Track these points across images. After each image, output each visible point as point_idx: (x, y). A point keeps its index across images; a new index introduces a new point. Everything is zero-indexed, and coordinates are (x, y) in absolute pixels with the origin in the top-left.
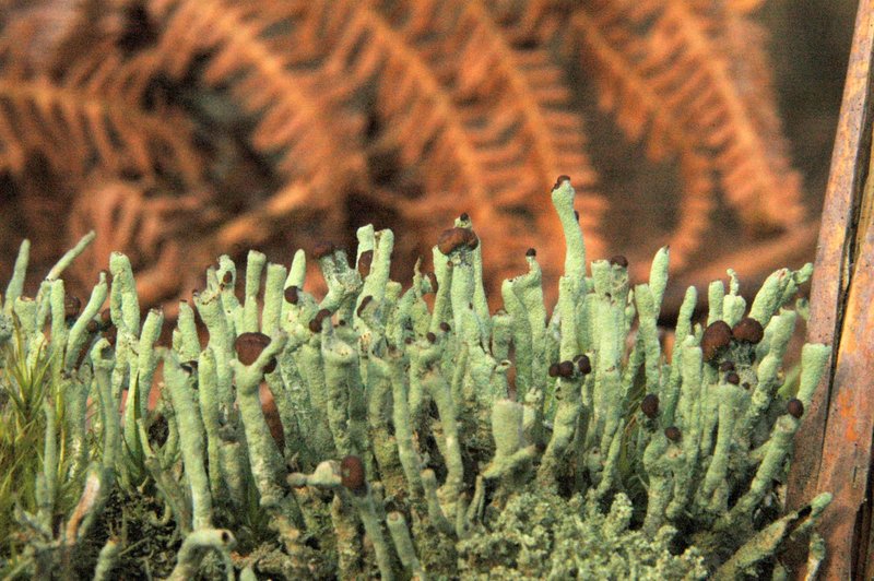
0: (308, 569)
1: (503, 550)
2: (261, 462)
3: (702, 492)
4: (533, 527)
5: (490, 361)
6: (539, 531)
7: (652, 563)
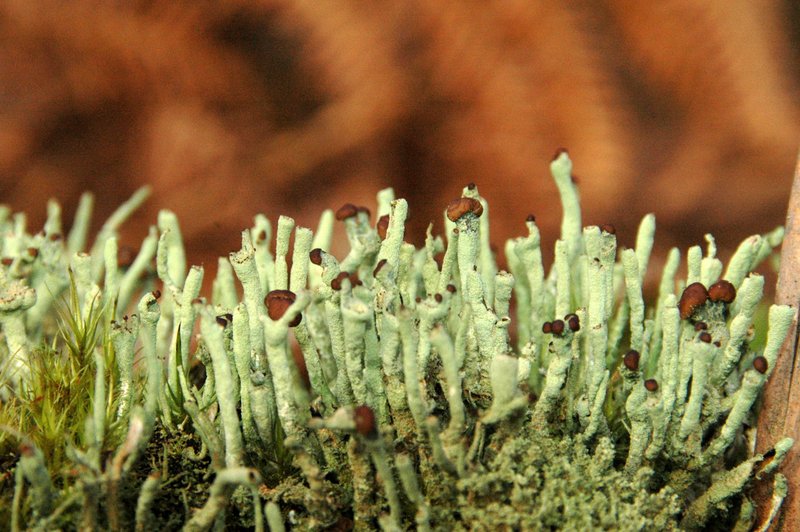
0: (326, 502)
1: (498, 488)
2: (287, 405)
3: (677, 436)
4: (526, 467)
5: (491, 317)
6: (531, 471)
7: (631, 500)
